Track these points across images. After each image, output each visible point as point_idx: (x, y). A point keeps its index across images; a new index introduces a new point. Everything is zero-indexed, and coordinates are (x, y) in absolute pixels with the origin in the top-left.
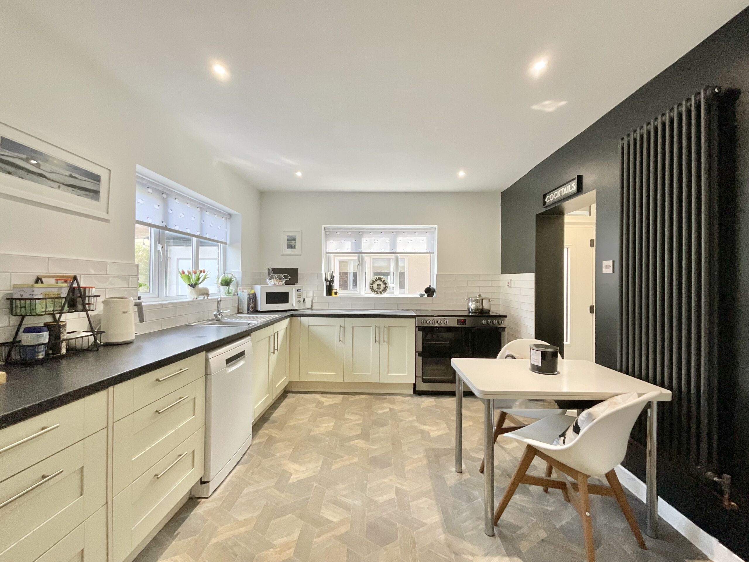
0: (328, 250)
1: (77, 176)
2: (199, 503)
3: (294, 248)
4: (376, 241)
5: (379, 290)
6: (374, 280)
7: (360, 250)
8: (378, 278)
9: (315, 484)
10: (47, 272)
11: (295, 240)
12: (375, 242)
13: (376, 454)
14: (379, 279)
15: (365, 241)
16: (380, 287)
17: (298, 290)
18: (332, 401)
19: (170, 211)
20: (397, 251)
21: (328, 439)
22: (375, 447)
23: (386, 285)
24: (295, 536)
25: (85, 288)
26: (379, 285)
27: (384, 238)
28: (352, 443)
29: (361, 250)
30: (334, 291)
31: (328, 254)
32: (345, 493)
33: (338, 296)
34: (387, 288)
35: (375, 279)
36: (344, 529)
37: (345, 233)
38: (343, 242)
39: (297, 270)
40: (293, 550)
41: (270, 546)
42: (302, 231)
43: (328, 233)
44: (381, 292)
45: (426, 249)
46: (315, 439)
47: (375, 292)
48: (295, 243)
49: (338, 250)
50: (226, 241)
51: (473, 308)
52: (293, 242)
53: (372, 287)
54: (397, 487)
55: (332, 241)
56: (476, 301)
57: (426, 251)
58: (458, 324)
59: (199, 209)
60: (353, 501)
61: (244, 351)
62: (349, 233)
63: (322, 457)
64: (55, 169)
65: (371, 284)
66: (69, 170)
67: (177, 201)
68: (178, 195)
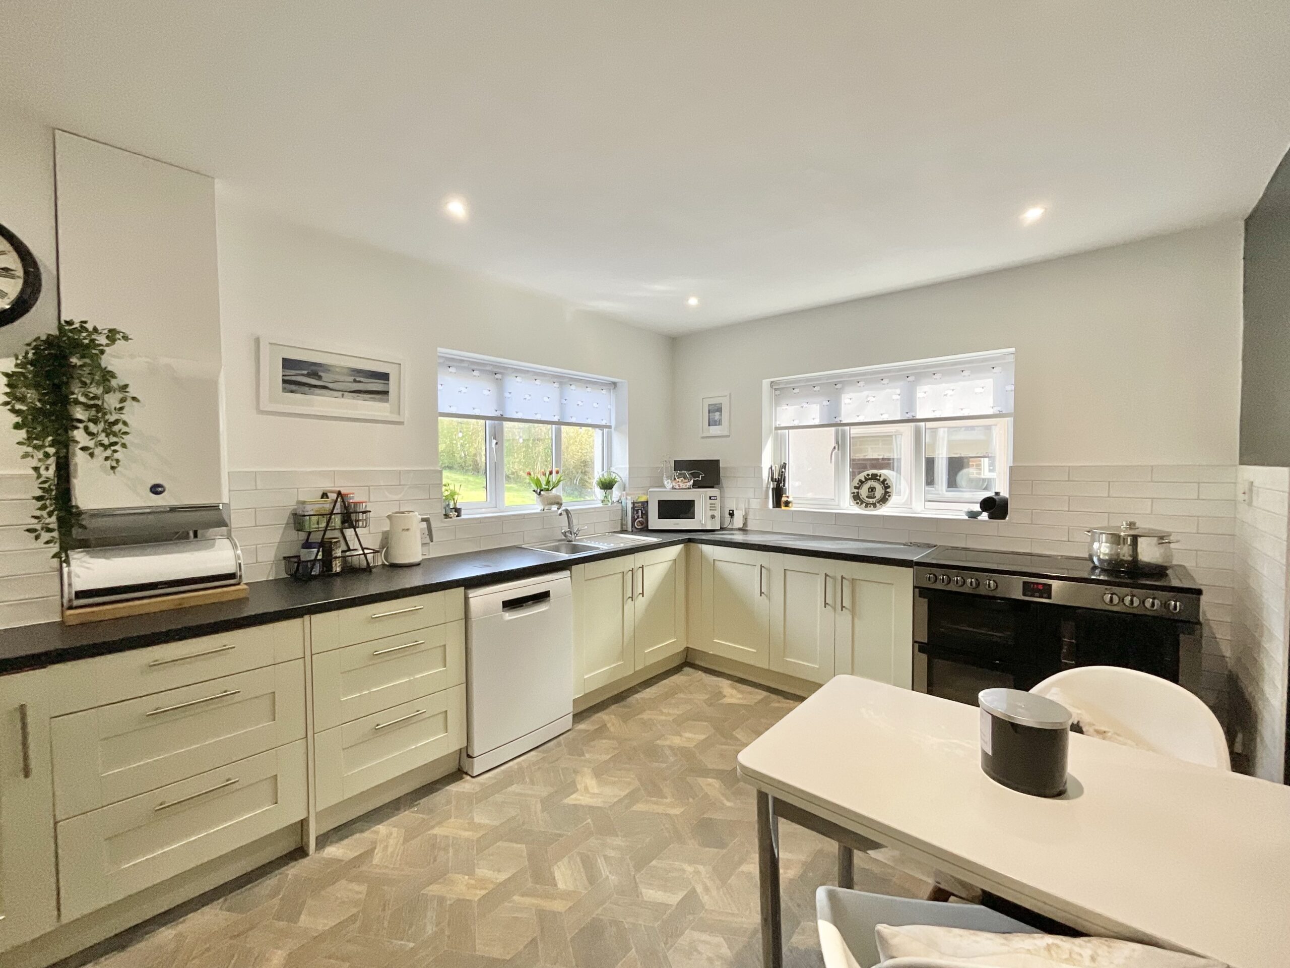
0: (778, 423)
1: (362, 379)
2: (462, 778)
3: (719, 424)
4: (871, 399)
5: (871, 500)
6: (864, 480)
7: (837, 420)
8: (872, 475)
9: (589, 820)
10: (333, 485)
11: (720, 410)
12: (868, 401)
13: (717, 816)
14: (874, 477)
15: (848, 401)
16: (874, 494)
17: (710, 498)
18: (739, 699)
19: (507, 395)
20: (918, 417)
21: (672, 759)
22: (728, 804)
23: (888, 490)
24: (503, 877)
25: (355, 503)
26: (872, 489)
27: (888, 390)
28: (701, 781)
29: (840, 419)
30: (784, 499)
31: (779, 431)
32: (612, 853)
33: (792, 509)
34: (889, 496)
35: (865, 478)
36: (558, 906)
37: (809, 389)
38: (805, 405)
39: (717, 462)
40: (484, 892)
41: (471, 873)
42: (730, 394)
43: (778, 392)
44: (874, 505)
45: (993, 408)
46: (653, 752)
47: (861, 504)
48: (721, 415)
49: (796, 423)
50: (610, 422)
51: (1101, 557)
52: (717, 414)
53: (858, 493)
54: (694, 891)
55: (785, 407)
56: (1116, 539)
57: (990, 412)
58: (1024, 595)
59: (556, 385)
60: (610, 872)
61: (548, 592)
62: (817, 388)
63: (637, 783)
64: (338, 377)
65: (856, 488)
66: (351, 375)
67: (519, 379)
68: (518, 371)
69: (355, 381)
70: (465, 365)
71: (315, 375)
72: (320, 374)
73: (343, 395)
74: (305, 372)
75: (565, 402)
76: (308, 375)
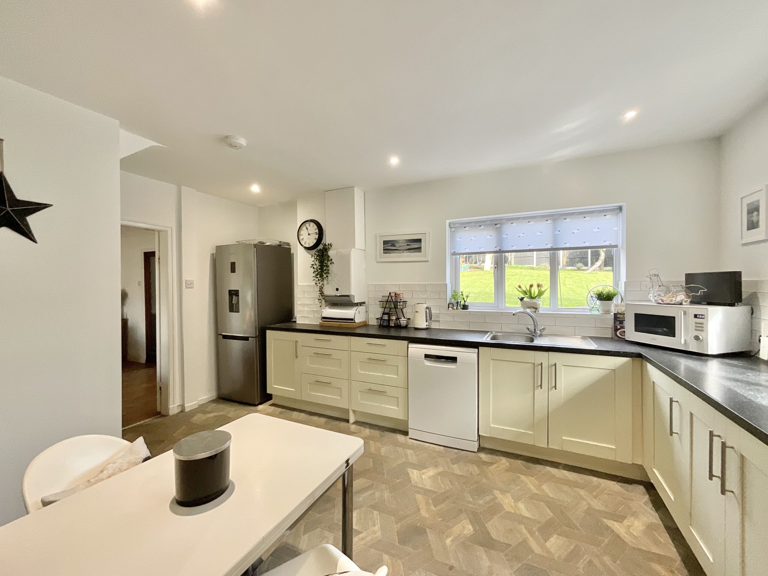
1: (410, 244)
3: (757, 227)
10: (399, 290)
17: (696, 316)
19: (505, 236)
48: (758, 215)
50: (615, 243)
52: (755, 213)
59: (549, 222)
61: (457, 358)
64: (401, 245)
66: (406, 243)
67: (514, 225)
68: (511, 220)
69: (408, 245)
70: (472, 224)
71: (393, 245)
72: (395, 244)
73: (403, 252)
74: (390, 245)
75: (558, 233)
76: (391, 246)
